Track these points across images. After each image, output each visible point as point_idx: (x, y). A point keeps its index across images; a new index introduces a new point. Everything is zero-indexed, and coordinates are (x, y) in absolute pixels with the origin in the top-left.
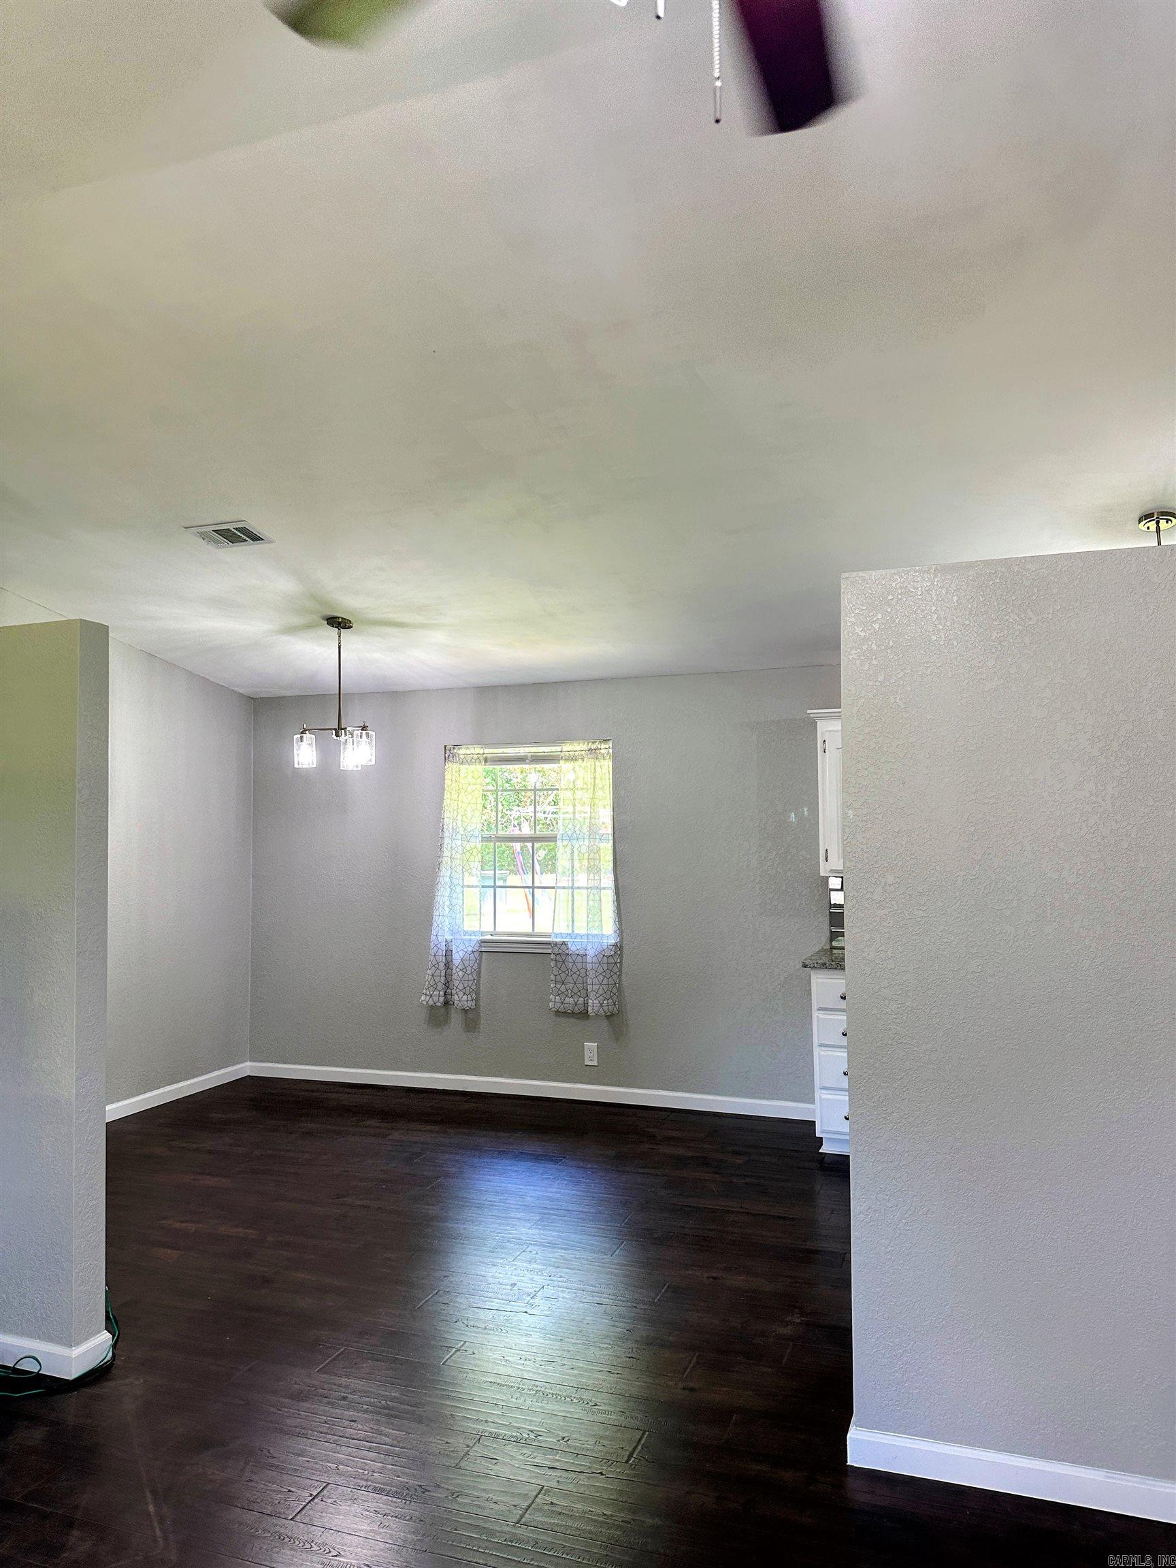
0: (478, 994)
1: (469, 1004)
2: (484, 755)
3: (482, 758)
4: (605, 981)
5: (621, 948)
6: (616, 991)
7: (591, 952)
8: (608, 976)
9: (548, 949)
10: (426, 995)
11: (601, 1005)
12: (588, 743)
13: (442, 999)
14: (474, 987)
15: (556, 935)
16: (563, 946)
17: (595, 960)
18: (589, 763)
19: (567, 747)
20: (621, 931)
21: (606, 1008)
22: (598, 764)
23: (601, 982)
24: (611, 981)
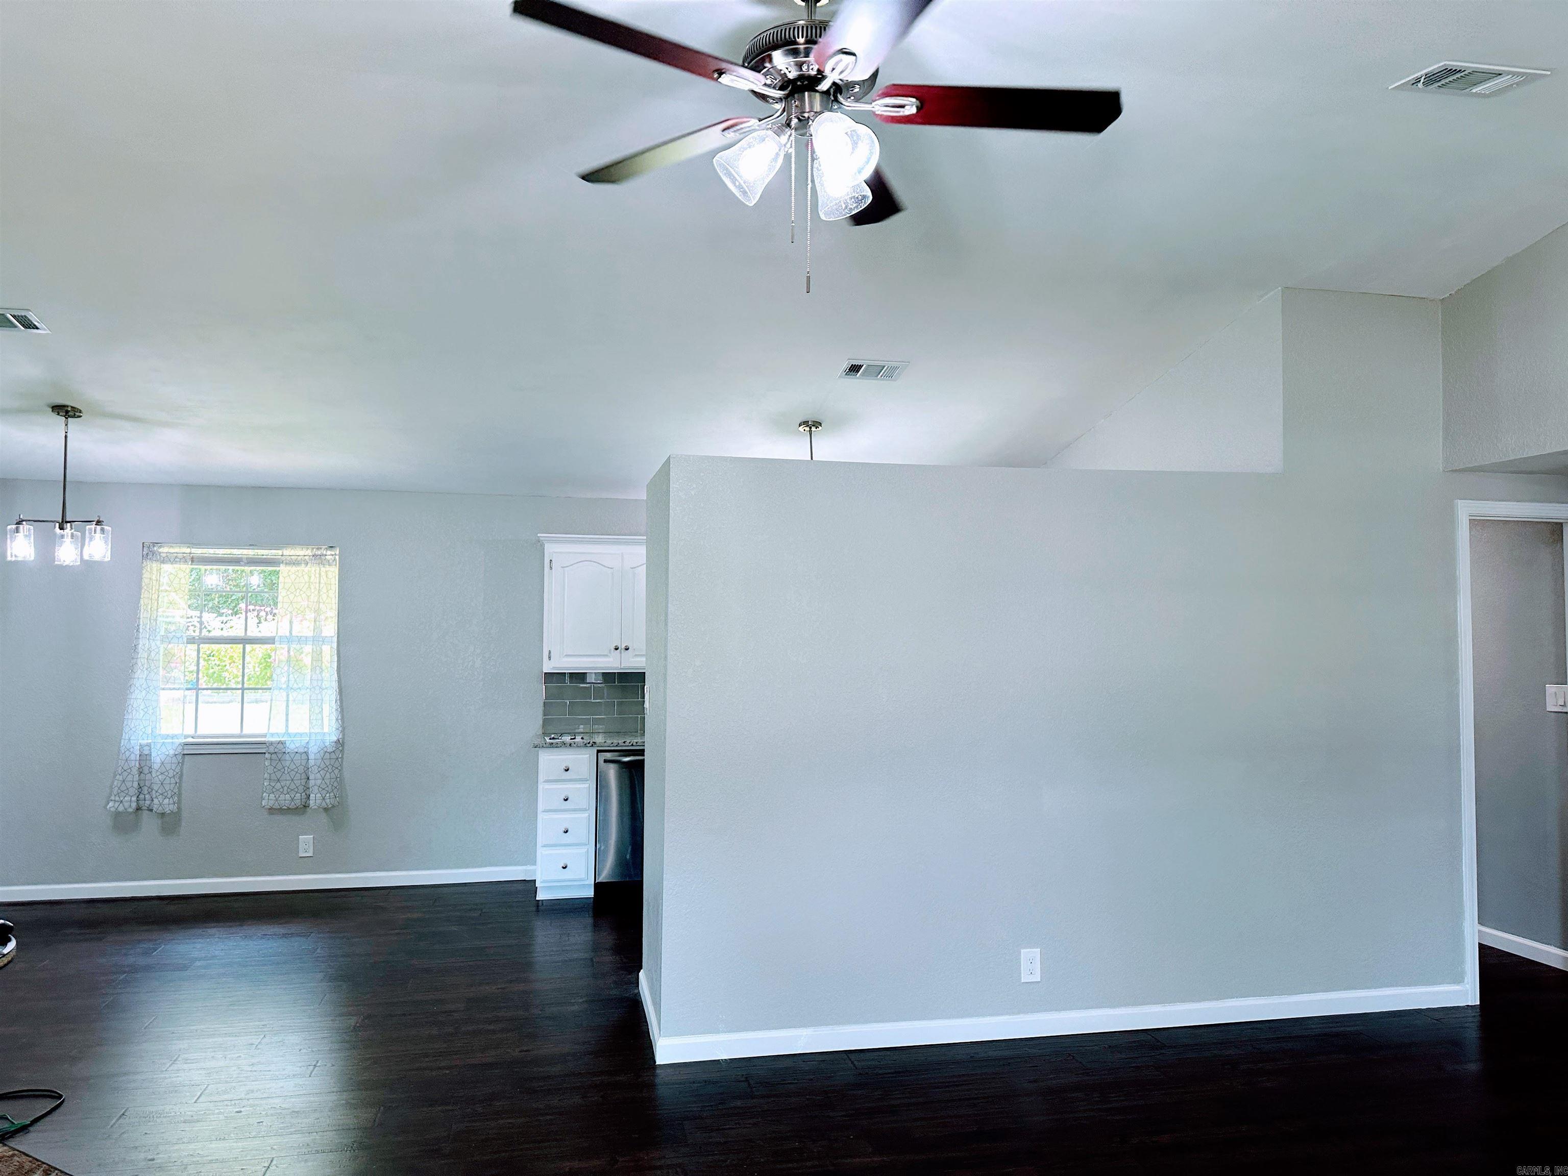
0: (180, 795)
1: (171, 807)
2: (191, 555)
3: (188, 558)
4: (328, 775)
5: (343, 745)
6: (338, 786)
7: (313, 750)
8: (330, 770)
9: (262, 748)
10: (115, 801)
11: (324, 799)
12: (313, 549)
13: (134, 805)
14: (176, 790)
15: (272, 735)
16: (280, 745)
17: (318, 756)
18: (313, 569)
19: (287, 552)
20: (343, 729)
21: (328, 801)
22: (323, 569)
23: (323, 776)
24: (333, 775)
